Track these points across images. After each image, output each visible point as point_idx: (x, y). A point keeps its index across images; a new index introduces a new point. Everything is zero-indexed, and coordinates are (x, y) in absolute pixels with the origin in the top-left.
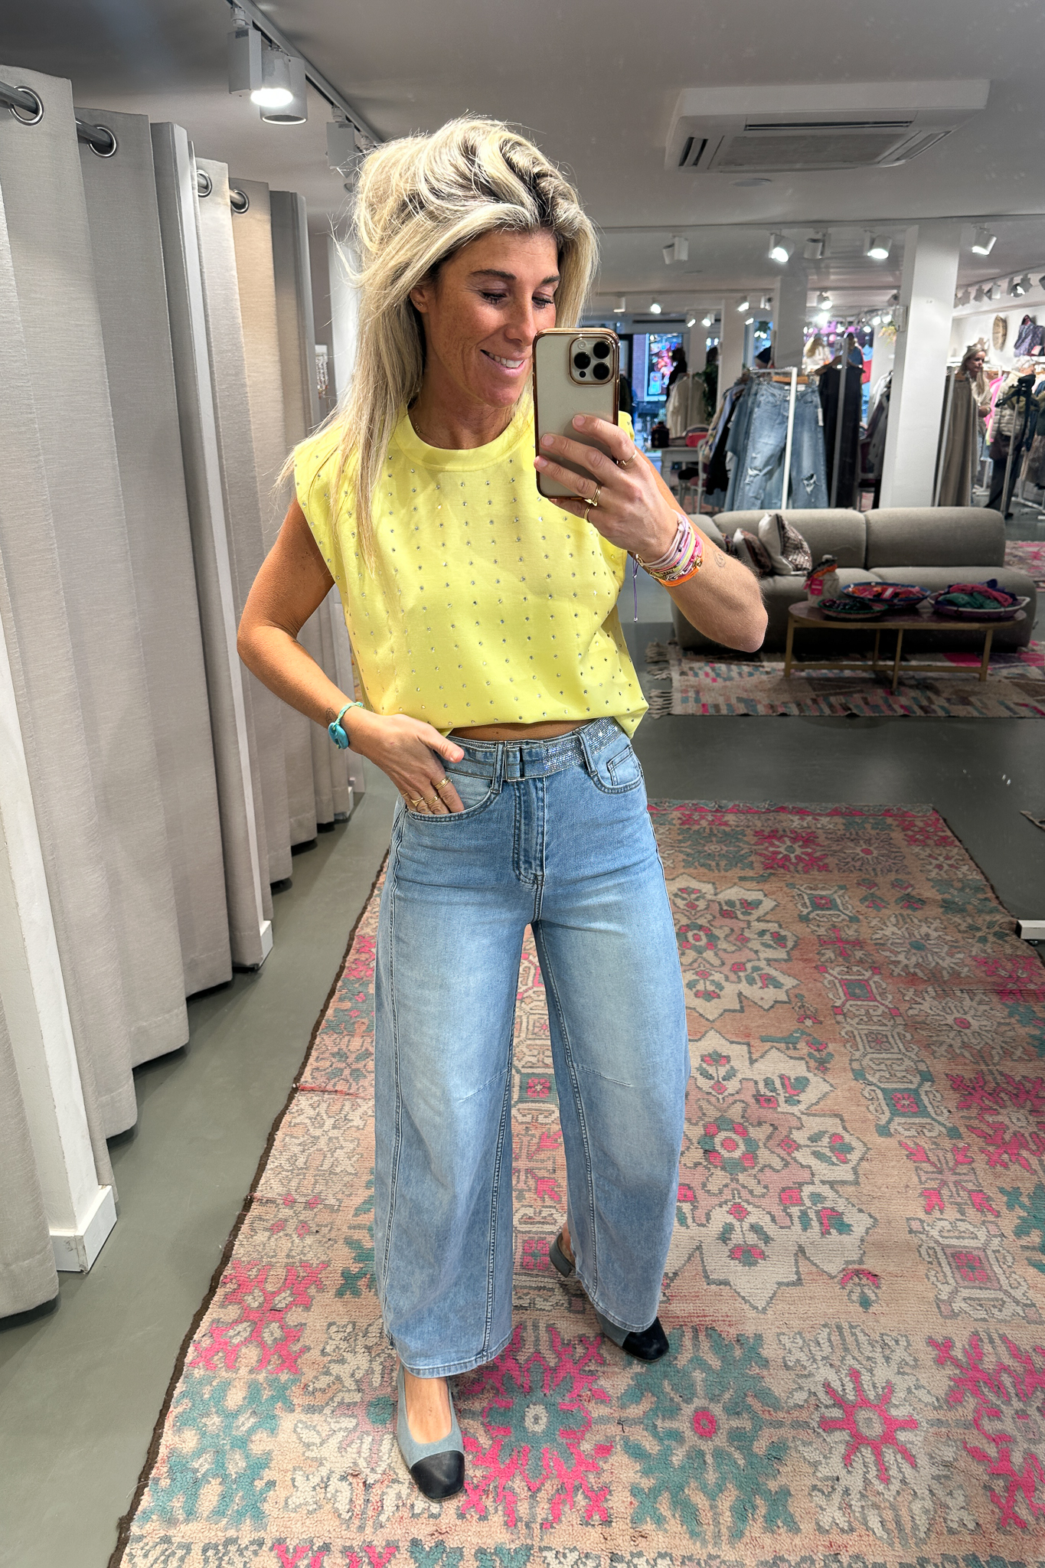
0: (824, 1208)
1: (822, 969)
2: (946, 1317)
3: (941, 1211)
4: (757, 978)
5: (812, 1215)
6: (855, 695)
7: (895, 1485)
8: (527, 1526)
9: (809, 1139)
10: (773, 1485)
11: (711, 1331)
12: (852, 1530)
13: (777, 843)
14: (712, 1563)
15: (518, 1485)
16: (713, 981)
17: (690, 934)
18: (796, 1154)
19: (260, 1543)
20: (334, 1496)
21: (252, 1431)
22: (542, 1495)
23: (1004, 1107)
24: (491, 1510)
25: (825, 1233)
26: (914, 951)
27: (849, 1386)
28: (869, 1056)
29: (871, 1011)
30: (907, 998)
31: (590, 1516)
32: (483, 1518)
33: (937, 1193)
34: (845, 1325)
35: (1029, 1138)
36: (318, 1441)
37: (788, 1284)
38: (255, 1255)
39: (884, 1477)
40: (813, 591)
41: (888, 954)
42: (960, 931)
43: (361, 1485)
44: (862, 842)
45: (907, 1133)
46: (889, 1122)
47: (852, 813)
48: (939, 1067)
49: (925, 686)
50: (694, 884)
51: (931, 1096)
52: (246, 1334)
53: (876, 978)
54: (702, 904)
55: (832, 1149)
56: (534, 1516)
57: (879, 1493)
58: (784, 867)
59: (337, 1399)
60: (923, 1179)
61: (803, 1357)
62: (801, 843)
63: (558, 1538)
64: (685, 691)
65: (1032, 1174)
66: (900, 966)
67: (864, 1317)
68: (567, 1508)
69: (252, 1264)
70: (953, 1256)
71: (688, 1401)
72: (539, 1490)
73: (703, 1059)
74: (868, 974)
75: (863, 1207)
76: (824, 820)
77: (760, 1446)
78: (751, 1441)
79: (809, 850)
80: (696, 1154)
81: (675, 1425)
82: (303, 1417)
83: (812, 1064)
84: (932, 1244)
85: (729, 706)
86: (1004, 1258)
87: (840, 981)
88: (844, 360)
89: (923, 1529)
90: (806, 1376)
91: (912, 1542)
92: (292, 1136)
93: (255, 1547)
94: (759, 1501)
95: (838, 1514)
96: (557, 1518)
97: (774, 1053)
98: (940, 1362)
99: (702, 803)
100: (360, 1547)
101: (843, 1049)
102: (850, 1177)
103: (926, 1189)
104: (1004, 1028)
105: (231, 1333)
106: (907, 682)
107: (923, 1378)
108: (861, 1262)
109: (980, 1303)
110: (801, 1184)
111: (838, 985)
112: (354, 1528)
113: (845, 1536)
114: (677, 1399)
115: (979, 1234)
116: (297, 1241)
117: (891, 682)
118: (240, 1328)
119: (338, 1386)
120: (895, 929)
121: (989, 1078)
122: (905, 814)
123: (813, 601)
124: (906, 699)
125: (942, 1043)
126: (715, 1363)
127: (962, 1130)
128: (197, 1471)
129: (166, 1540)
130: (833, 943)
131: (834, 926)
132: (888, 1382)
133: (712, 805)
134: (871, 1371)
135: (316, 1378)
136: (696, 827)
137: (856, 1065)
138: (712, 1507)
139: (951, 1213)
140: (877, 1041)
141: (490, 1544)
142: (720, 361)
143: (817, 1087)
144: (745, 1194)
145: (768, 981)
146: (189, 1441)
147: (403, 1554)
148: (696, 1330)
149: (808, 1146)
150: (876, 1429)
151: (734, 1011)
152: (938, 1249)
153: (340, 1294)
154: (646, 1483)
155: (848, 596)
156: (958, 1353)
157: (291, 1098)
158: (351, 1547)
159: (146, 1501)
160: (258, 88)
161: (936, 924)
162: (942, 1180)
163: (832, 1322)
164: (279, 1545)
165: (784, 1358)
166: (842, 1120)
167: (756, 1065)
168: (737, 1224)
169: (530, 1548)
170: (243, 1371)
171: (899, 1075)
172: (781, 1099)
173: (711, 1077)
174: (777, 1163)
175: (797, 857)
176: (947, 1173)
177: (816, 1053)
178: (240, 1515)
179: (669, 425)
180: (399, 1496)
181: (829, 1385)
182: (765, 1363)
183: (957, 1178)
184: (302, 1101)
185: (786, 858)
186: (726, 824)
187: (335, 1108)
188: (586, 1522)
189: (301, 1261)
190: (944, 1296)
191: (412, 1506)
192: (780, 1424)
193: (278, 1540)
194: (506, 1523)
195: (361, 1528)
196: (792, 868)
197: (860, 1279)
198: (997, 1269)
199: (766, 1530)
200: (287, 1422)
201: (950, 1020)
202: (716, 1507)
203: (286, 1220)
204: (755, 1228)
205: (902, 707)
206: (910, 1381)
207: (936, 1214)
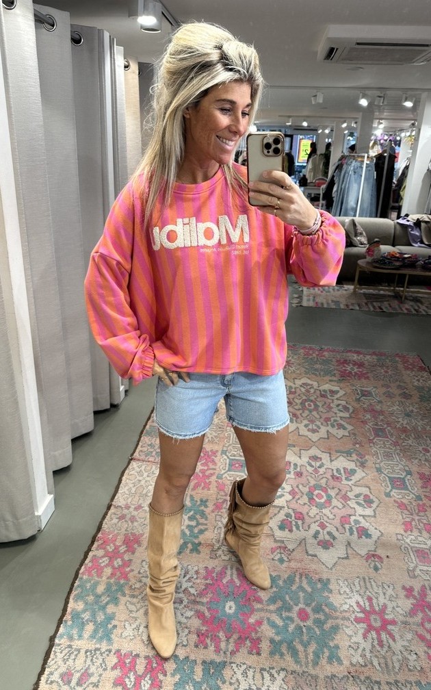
0: (360, 527)
1: (364, 422)
2: (411, 577)
3: (411, 532)
4: (336, 425)
5: (355, 529)
6: (385, 303)
7: (386, 648)
8: (225, 653)
9: (355, 496)
10: (332, 644)
11: (307, 576)
12: (366, 665)
13: (346, 366)
14: (305, 674)
16: (316, 425)
17: (307, 404)
18: (349, 502)
19: (110, 651)
21: (107, 603)
22: (231, 640)
24: (209, 645)
25: (360, 537)
26: (406, 417)
27: (367, 604)
28: (384, 462)
29: (386, 443)
30: (402, 438)
31: (252, 650)
32: (206, 647)
33: (410, 523)
34: (367, 578)
36: (135, 610)
37: (343, 558)
38: (111, 529)
39: (381, 644)
40: (369, 255)
41: (394, 418)
42: (427, 410)
44: (385, 368)
45: (398, 497)
46: (391, 490)
47: (381, 354)
48: (415, 469)
49: (416, 300)
50: (309, 382)
51: (411, 482)
52: (107, 562)
53: (389, 428)
54: (312, 391)
55: (365, 501)
56: (228, 649)
57: (378, 651)
58: (349, 376)
60: (404, 517)
61: (348, 590)
62: (357, 367)
63: (238, 658)
64: (309, 296)
66: (400, 423)
67: (375, 574)
68: (242, 646)
69: (110, 533)
70: (416, 551)
71: (297, 605)
72: (230, 637)
73: (310, 458)
74: (385, 426)
75: (378, 528)
76: (368, 357)
77: (327, 627)
78: (323, 624)
79: (361, 370)
80: (305, 499)
81: (290, 615)
82: (129, 599)
83: (358, 464)
84: (407, 546)
85: (328, 304)
88: (388, 151)
89: (397, 668)
90: (348, 598)
91: (392, 673)
92: (129, 479)
93: (108, 653)
94: (325, 650)
95: (360, 659)
96: (238, 651)
97: (341, 458)
98: (407, 597)
99: (313, 346)
101: (372, 458)
102: (372, 514)
103: (406, 522)
105: (101, 561)
106: (409, 298)
107: (400, 602)
108: (375, 551)
109: (427, 572)
110: (350, 515)
111: (372, 430)
113: (363, 668)
114: (291, 603)
115: (428, 543)
116: (130, 524)
117: (401, 298)
118: (104, 559)
120: (398, 407)
122: (404, 357)
123: (369, 259)
124: (408, 305)
125: (417, 458)
126: (309, 590)
127: (423, 497)
128: (83, 618)
129: (70, 646)
130: (370, 411)
131: (371, 404)
132: (384, 604)
133: (318, 348)
134: (377, 598)
135: (136, 583)
136: (311, 357)
137: (377, 466)
138: (305, 651)
139: (416, 533)
140: (388, 456)
141: (208, 659)
142: (332, 149)
143: (360, 474)
144: (325, 518)
145: (340, 426)
146: (80, 606)
148: (301, 575)
149: (354, 499)
150: (378, 624)
151: (325, 438)
152: (409, 548)
154: (277, 638)
155: (384, 257)
156: (415, 593)
157: (129, 463)
158: (149, 656)
159: (61, 630)
160: (141, 16)
161: (417, 406)
162: (412, 518)
163: (361, 576)
164: (118, 651)
165: (339, 590)
166: (370, 489)
167: (333, 463)
168: (321, 531)
169: (226, 662)
170: (104, 578)
171: (396, 471)
172: (344, 478)
173: (312, 466)
174: (340, 506)
175: (355, 373)
176: (415, 515)
177: (360, 459)
178: (101, 639)
179: (307, 177)
181: (358, 603)
182: (331, 591)
183: (419, 518)
184: (134, 464)
185: (350, 373)
186: (324, 356)
187: (149, 468)
188: (250, 653)
189: (131, 533)
190: (411, 568)
192: (337, 618)
194: (215, 651)
196: (353, 377)
197: (375, 559)
199: (328, 662)
200: (123, 600)
201: (421, 449)
202: (307, 651)
203: (126, 515)
204: (329, 533)
205: (407, 309)
206: (394, 604)
207: (409, 533)
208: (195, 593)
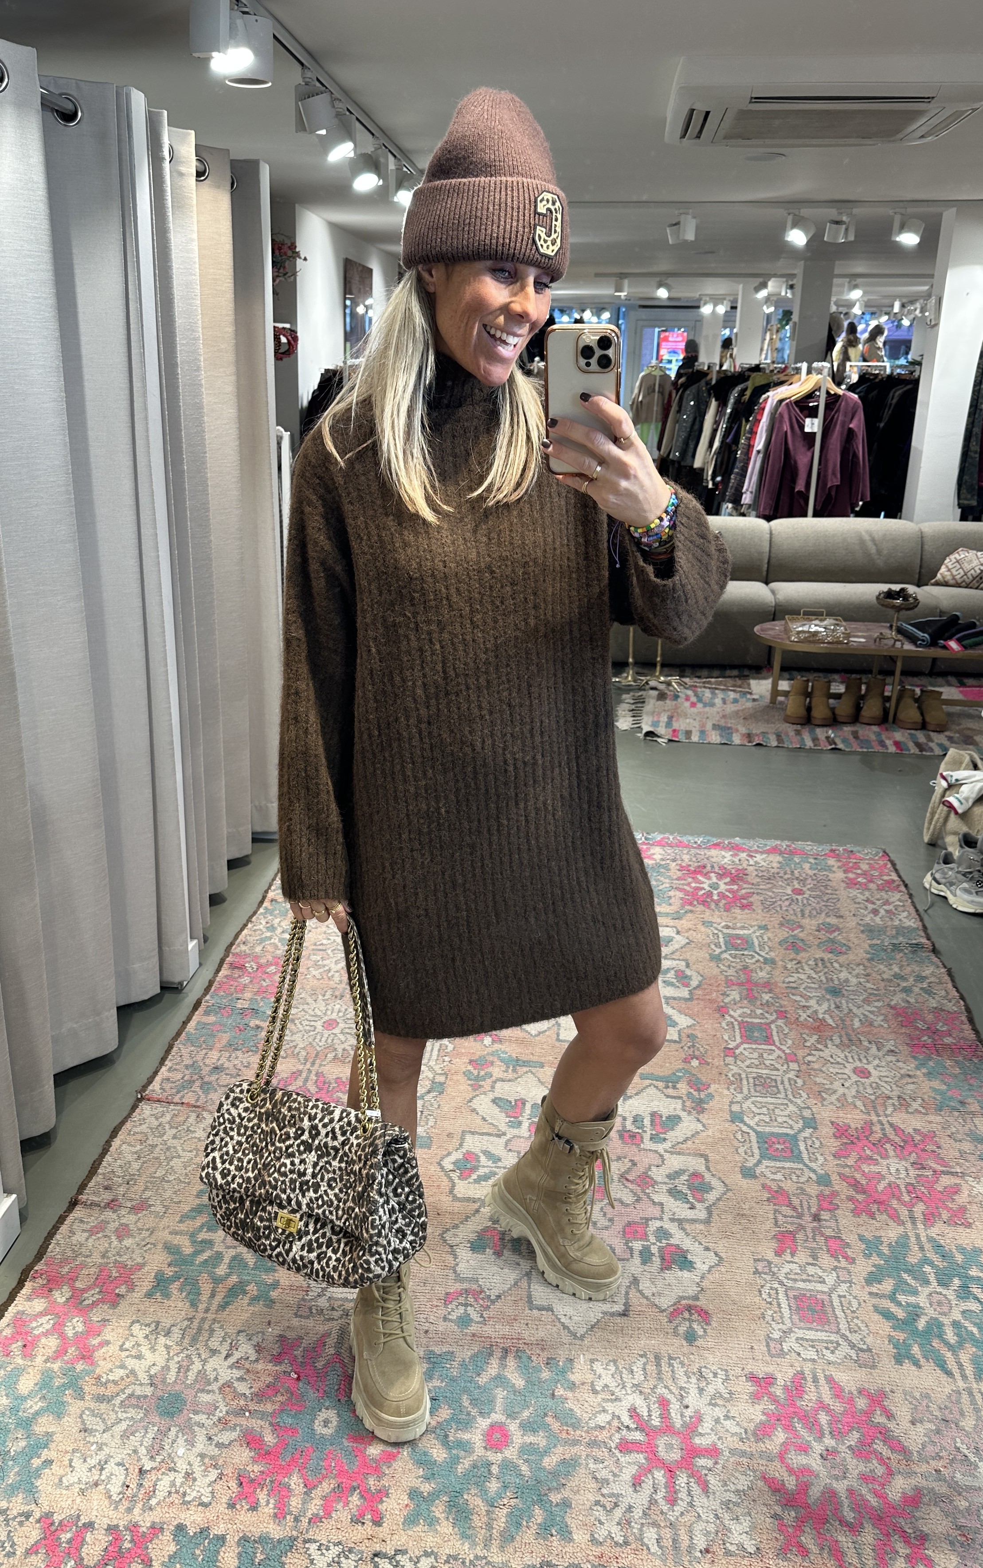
0: (668, 1245)
1: (722, 1010)
2: (772, 1355)
3: (793, 1255)
5: (655, 1251)
7: (681, 1507)
8: (297, 1520)
9: (668, 1176)
10: (555, 1498)
11: (520, 1354)
12: (626, 1543)
13: (700, 877)
14: (477, 1563)
15: (295, 1481)
18: (650, 1190)
19: (27, 1515)
20: (109, 1478)
21: (38, 1414)
22: (318, 1492)
23: (885, 1156)
24: (263, 1502)
25: (665, 1268)
26: (828, 997)
27: (656, 1414)
28: (754, 1099)
29: (765, 1055)
30: (808, 1044)
31: (362, 1515)
32: (254, 1508)
33: (793, 1237)
34: (665, 1357)
35: (903, 1189)
36: (102, 1428)
37: (615, 1315)
38: (70, 1253)
39: (672, 1497)
41: (798, 998)
42: (883, 980)
43: (137, 1470)
44: (795, 882)
45: (774, 1177)
46: (759, 1163)
47: (794, 853)
48: (826, 1114)
51: (809, 1143)
52: (48, 1326)
53: (780, 1022)
55: (690, 1188)
56: (304, 1511)
57: (662, 1513)
58: (704, 904)
59: (128, 1391)
60: (780, 1223)
61: (613, 1385)
62: (728, 880)
63: (325, 1532)
65: (899, 1225)
66: (809, 1012)
67: (686, 1350)
68: (339, 1506)
69: (65, 1261)
70: (795, 1297)
71: (486, 1416)
72: (315, 1487)
74: (772, 1018)
75: (711, 1246)
76: (759, 857)
77: (550, 1462)
78: (542, 1457)
79: (737, 888)
81: (466, 1436)
82: (92, 1405)
83: (689, 1104)
84: (776, 1286)
86: (850, 1303)
87: (740, 1023)
89: (700, 1549)
90: (612, 1401)
91: (685, 1559)
92: (128, 1144)
93: (23, 1519)
94: (537, 1511)
95: (615, 1530)
96: (328, 1515)
97: (652, 1091)
98: (756, 1397)
100: (127, 1528)
101: (726, 1092)
102: (704, 1216)
103: (782, 1233)
104: (904, 1081)
105: (34, 1324)
107: (736, 1409)
108: (696, 1298)
109: (813, 1344)
110: (647, 1220)
111: (737, 1027)
112: (122, 1508)
113: (618, 1549)
114: (475, 1413)
115: (828, 1279)
116: (115, 1243)
118: (42, 1320)
119: (132, 1379)
120: (811, 973)
121: (877, 1128)
122: (849, 857)
125: (836, 1091)
126: (520, 1382)
127: (835, 1177)
130: (739, 984)
131: (745, 968)
132: (697, 1412)
134: (683, 1400)
135: (111, 1370)
137: (736, 1107)
138: (489, 1512)
139: (802, 1257)
140: (765, 1085)
141: (256, 1532)
143: (688, 1125)
147: (167, 1536)
148: (506, 1352)
149: (665, 1183)
150: (673, 1456)
152: (781, 1290)
153: (149, 1295)
154: (426, 1488)
156: (778, 1389)
157: (135, 1107)
158: (117, 1526)
161: (860, 970)
162: (801, 1225)
163: (651, 1353)
164: (46, 1519)
165: (592, 1383)
166: (707, 1160)
167: (631, 1102)
169: (296, 1539)
170: (39, 1360)
171: (780, 1120)
172: (648, 1136)
174: (629, 1198)
175: (719, 894)
176: (808, 1218)
177: (695, 1093)
178: (12, 1489)
180: (173, 1484)
181: (635, 1409)
182: (572, 1386)
183: (819, 1224)
184: (146, 1110)
185: (709, 894)
186: (652, 857)
187: (179, 1119)
188: (357, 1520)
189: (116, 1261)
190: (776, 1335)
191: (184, 1494)
192: (575, 1443)
193: (47, 1514)
194: (275, 1515)
195: (129, 1510)
196: (713, 906)
197: (691, 1314)
198: (839, 1313)
199: (539, 1537)
200: (75, 1407)
201: (849, 1068)
202: (493, 1512)
203: (108, 1223)
206: (719, 1412)
207: (789, 1258)
208: (248, 1392)
